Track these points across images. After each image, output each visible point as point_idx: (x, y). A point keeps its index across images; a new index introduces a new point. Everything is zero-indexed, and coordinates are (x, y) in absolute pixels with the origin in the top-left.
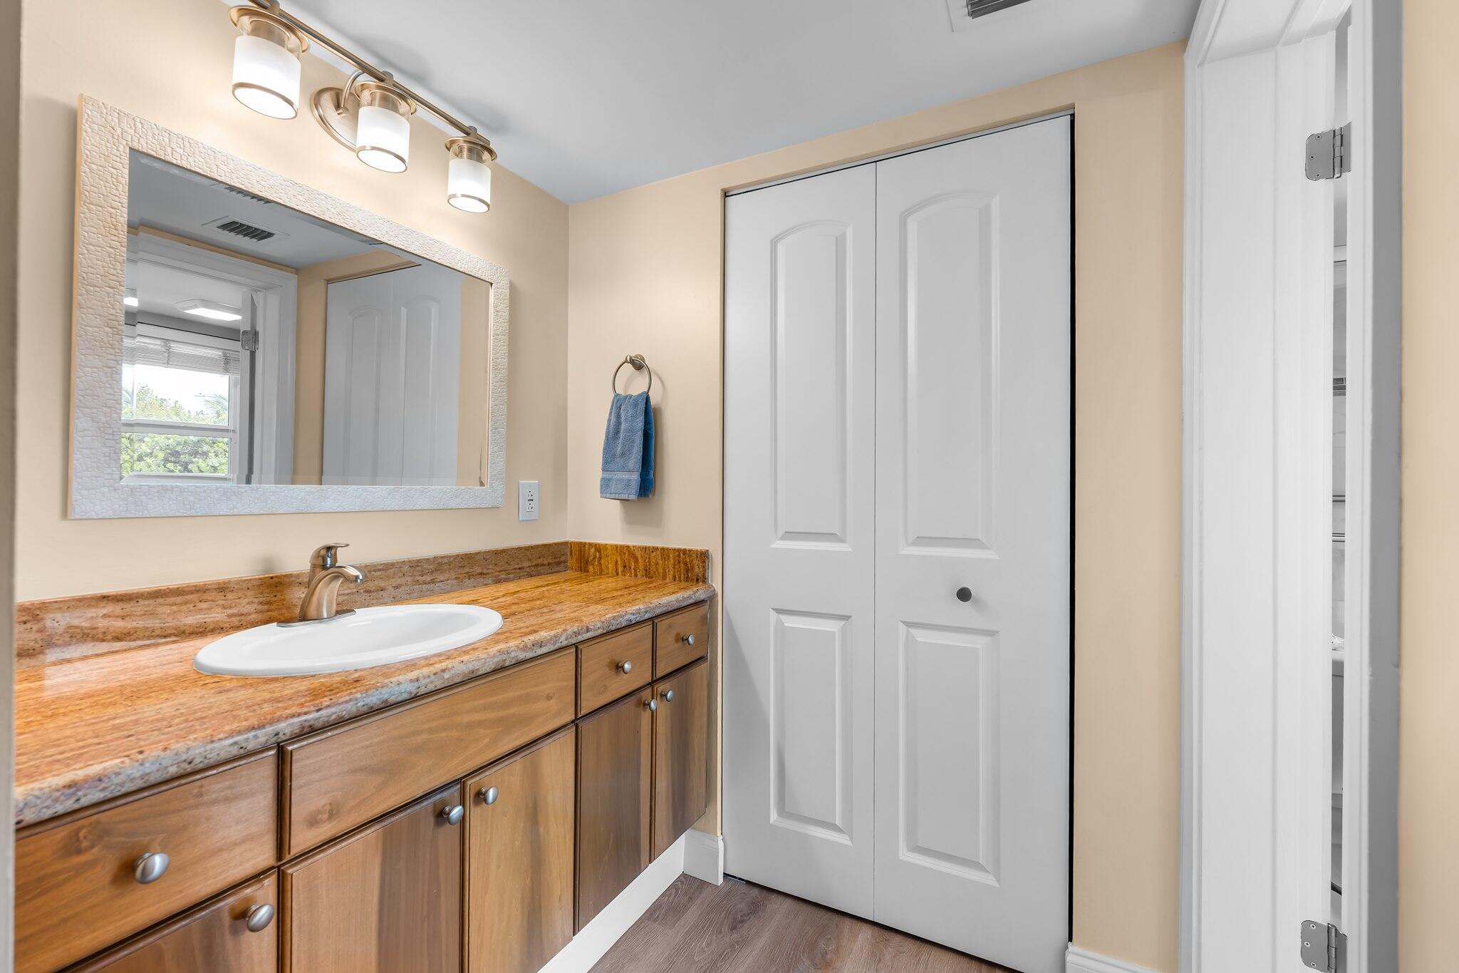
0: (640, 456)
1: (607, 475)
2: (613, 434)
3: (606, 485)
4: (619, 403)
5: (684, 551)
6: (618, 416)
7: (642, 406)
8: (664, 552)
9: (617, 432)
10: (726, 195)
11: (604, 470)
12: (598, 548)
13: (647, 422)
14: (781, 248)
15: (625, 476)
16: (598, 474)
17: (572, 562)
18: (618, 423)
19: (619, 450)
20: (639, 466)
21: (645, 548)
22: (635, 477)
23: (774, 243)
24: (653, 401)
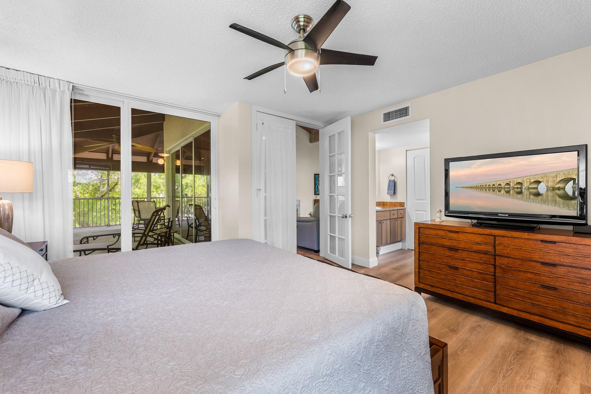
0: (394, 189)
1: (388, 192)
2: (389, 186)
3: (388, 193)
4: (390, 181)
5: (401, 202)
6: (390, 183)
7: (394, 182)
8: (397, 203)
9: (390, 185)
10: (407, 151)
11: (388, 191)
12: (386, 202)
13: (394, 184)
14: (415, 159)
15: (391, 192)
16: (387, 191)
17: (382, 205)
18: (390, 184)
19: (390, 188)
20: (393, 190)
21: (394, 202)
22: (393, 192)
23: (414, 158)
24: (395, 181)
